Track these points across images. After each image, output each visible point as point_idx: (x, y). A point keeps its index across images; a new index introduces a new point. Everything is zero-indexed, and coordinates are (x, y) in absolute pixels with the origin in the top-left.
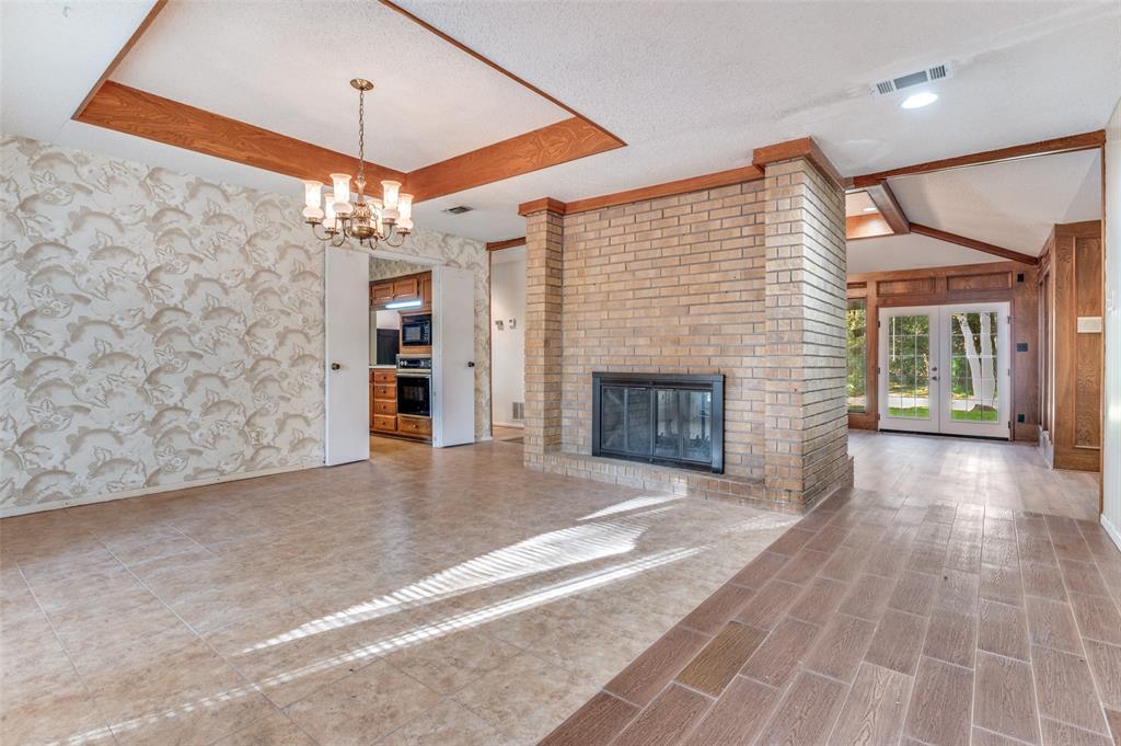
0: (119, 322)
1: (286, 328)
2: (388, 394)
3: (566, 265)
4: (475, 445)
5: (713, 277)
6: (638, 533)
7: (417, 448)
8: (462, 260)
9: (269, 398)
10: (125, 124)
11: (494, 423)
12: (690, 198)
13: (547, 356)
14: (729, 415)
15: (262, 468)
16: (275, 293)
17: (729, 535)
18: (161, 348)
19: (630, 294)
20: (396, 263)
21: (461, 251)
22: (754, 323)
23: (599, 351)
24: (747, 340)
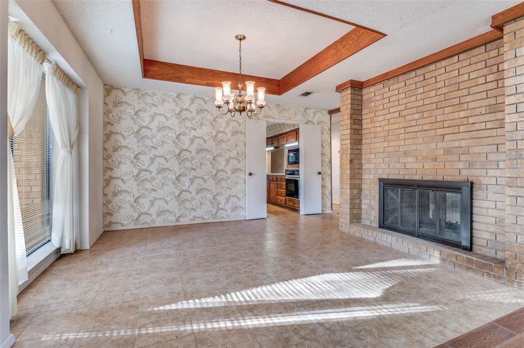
0: (167, 156)
1: (229, 157)
2: (282, 187)
3: (364, 117)
4: (322, 215)
5: (462, 114)
6: (388, 285)
7: (293, 214)
8: (315, 120)
9: (223, 188)
10: (161, 77)
11: (333, 202)
12: (444, 63)
13: (351, 169)
14: (475, 210)
15: (220, 218)
16: (225, 142)
17: (462, 301)
18: (181, 166)
19: (403, 131)
20: (287, 125)
21: (314, 116)
22: (498, 145)
23: (383, 166)
24: (492, 157)
